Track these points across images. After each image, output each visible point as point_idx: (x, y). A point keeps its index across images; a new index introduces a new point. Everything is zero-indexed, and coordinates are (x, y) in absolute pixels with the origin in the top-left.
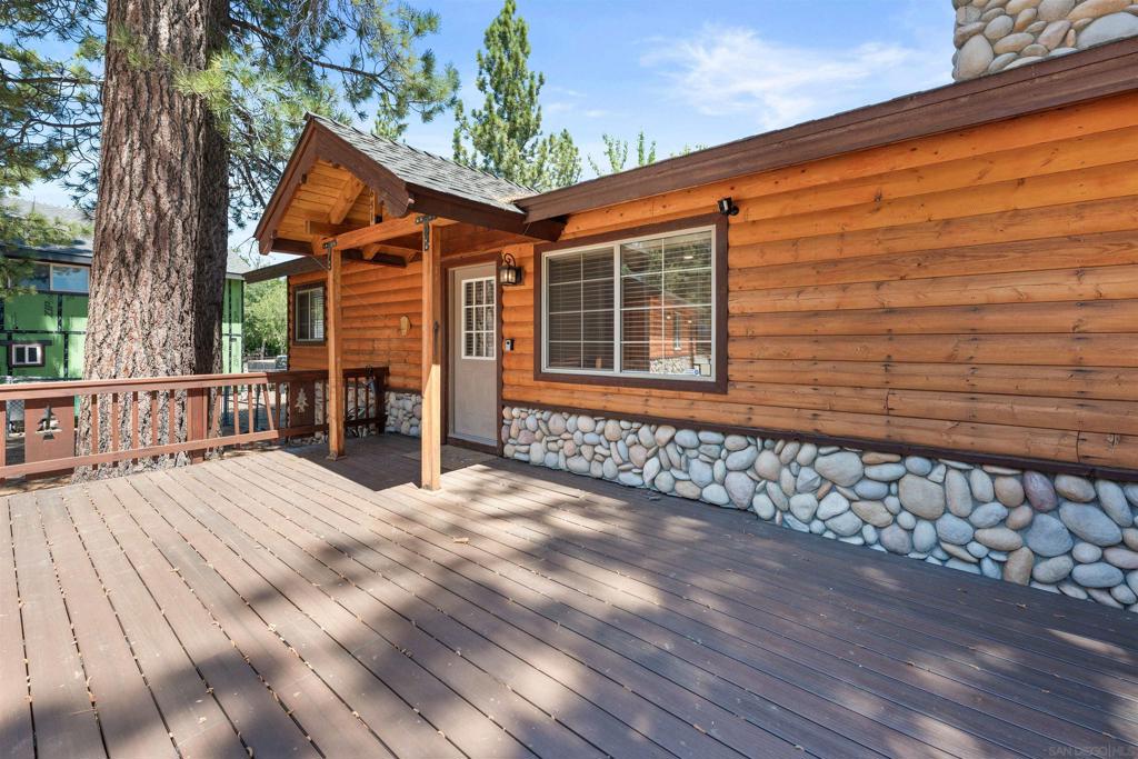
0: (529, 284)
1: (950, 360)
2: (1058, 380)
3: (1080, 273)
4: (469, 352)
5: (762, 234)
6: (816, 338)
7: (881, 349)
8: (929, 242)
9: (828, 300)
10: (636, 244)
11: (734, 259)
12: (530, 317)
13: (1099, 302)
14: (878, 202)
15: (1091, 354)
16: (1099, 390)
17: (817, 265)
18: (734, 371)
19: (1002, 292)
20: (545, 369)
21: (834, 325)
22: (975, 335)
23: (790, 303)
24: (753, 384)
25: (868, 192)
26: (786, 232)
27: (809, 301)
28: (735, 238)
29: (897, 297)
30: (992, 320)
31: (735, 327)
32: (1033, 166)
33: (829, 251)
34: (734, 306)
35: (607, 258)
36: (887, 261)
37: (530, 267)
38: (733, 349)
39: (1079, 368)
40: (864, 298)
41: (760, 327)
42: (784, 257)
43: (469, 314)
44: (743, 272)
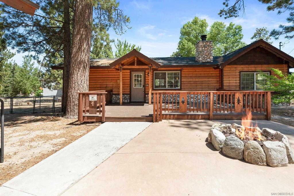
0: (152, 76)
1: (201, 86)
2: (207, 87)
4: (135, 86)
5: (185, 73)
6: (191, 84)
7: (195, 85)
8: (199, 75)
9: (191, 80)
10: (169, 72)
11: (182, 75)
12: (152, 81)
13: (209, 81)
14: (195, 71)
15: (209, 85)
16: (210, 87)
17: (190, 76)
18: (182, 87)
19: (204, 80)
20: (154, 88)
21: (192, 82)
22: (202, 83)
23: (188, 80)
24: (184, 88)
25: (195, 70)
26: (188, 73)
27: (189, 80)
28: (182, 73)
29: (197, 80)
30: (204, 82)
31: (182, 83)
32: (206, 70)
34: (182, 80)
36: (196, 77)
37: (152, 73)
38: (182, 85)
39: (208, 86)
40: (194, 80)
41: (185, 83)
42: (187, 75)
43: (135, 80)
44: (183, 77)
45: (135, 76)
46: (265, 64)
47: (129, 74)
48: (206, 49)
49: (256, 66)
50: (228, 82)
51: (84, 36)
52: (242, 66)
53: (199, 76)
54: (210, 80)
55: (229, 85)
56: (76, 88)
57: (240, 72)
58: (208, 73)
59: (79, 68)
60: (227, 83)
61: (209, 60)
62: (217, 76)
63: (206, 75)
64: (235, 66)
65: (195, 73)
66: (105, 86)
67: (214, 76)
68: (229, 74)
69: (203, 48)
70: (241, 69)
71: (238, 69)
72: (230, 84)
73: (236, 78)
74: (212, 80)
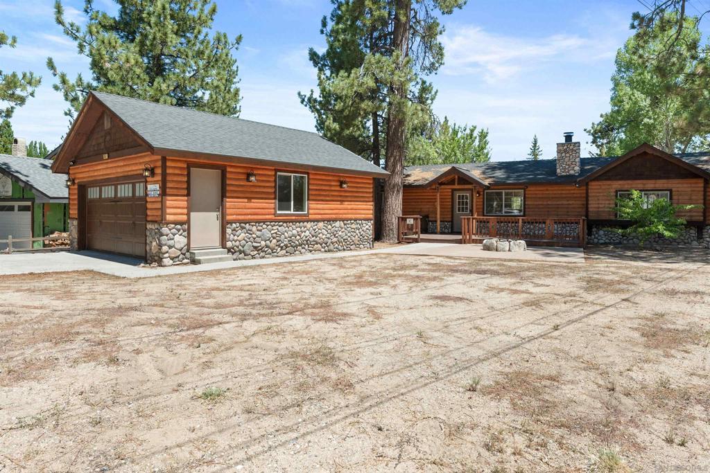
0: (481, 197)
2: (565, 213)
3: (568, 201)
4: (459, 211)
5: (531, 192)
6: (539, 208)
8: (553, 196)
9: (540, 203)
10: (507, 191)
11: (526, 196)
12: (482, 203)
14: (547, 190)
16: (570, 214)
17: (539, 198)
18: (526, 213)
19: (561, 203)
20: (485, 214)
21: (541, 206)
22: (558, 208)
23: (535, 203)
24: (530, 215)
26: (535, 192)
27: (538, 203)
28: (526, 192)
29: (549, 203)
31: (526, 207)
33: (541, 196)
34: (526, 203)
35: (502, 193)
36: (548, 198)
37: (482, 193)
38: (526, 210)
40: (545, 203)
41: (531, 207)
42: (534, 196)
43: (459, 202)
44: (528, 198)
45: (459, 196)
46: (660, 178)
47: (450, 194)
48: (568, 155)
49: (645, 181)
50: (597, 206)
51: (397, 157)
52: (621, 182)
53: (552, 198)
54: (571, 202)
55: (598, 211)
56: (391, 213)
57: (616, 192)
58: (568, 192)
59: (393, 192)
60: (594, 208)
61: (572, 172)
62: (581, 197)
63: (564, 196)
64: (609, 182)
65: (547, 192)
66: (419, 210)
67: (576, 197)
68: (598, 195)
69: (563, 155)
70: (619, 187)
71: (614, 186)
72: (600, 209)
73: (609, 200)
74: (573, 202)
